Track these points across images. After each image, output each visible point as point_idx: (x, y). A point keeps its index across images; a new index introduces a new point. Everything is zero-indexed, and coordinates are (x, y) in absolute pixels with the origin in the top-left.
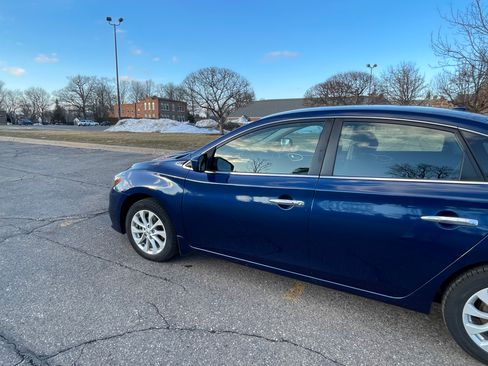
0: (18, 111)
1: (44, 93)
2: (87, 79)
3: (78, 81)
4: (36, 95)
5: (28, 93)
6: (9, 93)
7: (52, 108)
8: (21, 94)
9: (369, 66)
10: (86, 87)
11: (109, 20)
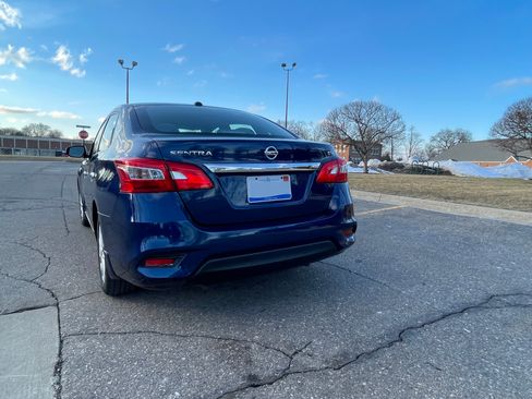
11: (284, 65)
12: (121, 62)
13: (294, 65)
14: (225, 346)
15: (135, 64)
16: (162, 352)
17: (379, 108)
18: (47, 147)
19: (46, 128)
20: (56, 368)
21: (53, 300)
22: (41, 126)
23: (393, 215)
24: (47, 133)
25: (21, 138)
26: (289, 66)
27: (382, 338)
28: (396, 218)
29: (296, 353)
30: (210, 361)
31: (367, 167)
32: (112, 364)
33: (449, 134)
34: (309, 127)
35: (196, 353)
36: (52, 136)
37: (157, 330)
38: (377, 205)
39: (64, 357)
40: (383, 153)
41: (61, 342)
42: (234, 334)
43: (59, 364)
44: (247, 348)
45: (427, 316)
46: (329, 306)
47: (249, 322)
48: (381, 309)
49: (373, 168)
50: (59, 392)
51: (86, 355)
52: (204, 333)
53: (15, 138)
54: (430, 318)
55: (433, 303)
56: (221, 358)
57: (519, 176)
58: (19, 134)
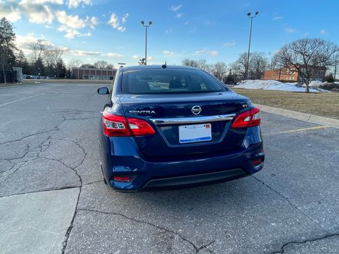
1: (224, 65)
3: (245, 56)
4: (220, 66)
5: (216, 66)
6: (208, 66)
7: (228, 74)
8: (213, 66)
11: (249, 14)
12: (143, 23)
13: (257, 13)
14: (159, 234)
15: (150, 23)
16: (122, 231)
18: (106, 74)
19: (105, 63)
20: (68, 231)
21: (79, 184)
22: (103, 62)
23: (315, 134)
24: (106, 66)
25: (93, 69)
26: (253, 15)
27: (267, 247)
28: (317, 138)
29: (202, 247)
30: (146, 243)
31: (308, 87)
32: (95, 234)
35: (141, 235)
36: (109, 68)
37: (125, 214)
38: (305, 124)
39: (74, 224)
40: (328, 73)
41: (76, 213)
42: (168, 225)
43: (70, 228)
44: (172, 238)
45: (313, 233)
46: (238, 212)
47: (179, 217)
48: (276, 222)
49: (314, 88)
50: (65, 247)
51: (84, 225)
52: (150, 221)
53: (90, 69)
54: (314, 236)
55: (321, 223)
56: (154, 242)
58: (92, 67)
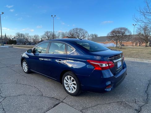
0: (32, 41)
1: (38, 36)
2: (49, 32)
3: (47, 33)
4: (36, 37)
5: (34, 36)
6: (30, 36)
7: (40, 40)
8: (33, 36)
9: (133, 25)
10: (49, 34)
13: (55, 16)
17: (82, 30)
26: (53, 16)
33: (93, 35)
34: (56, 33)
57: (112, 46)
